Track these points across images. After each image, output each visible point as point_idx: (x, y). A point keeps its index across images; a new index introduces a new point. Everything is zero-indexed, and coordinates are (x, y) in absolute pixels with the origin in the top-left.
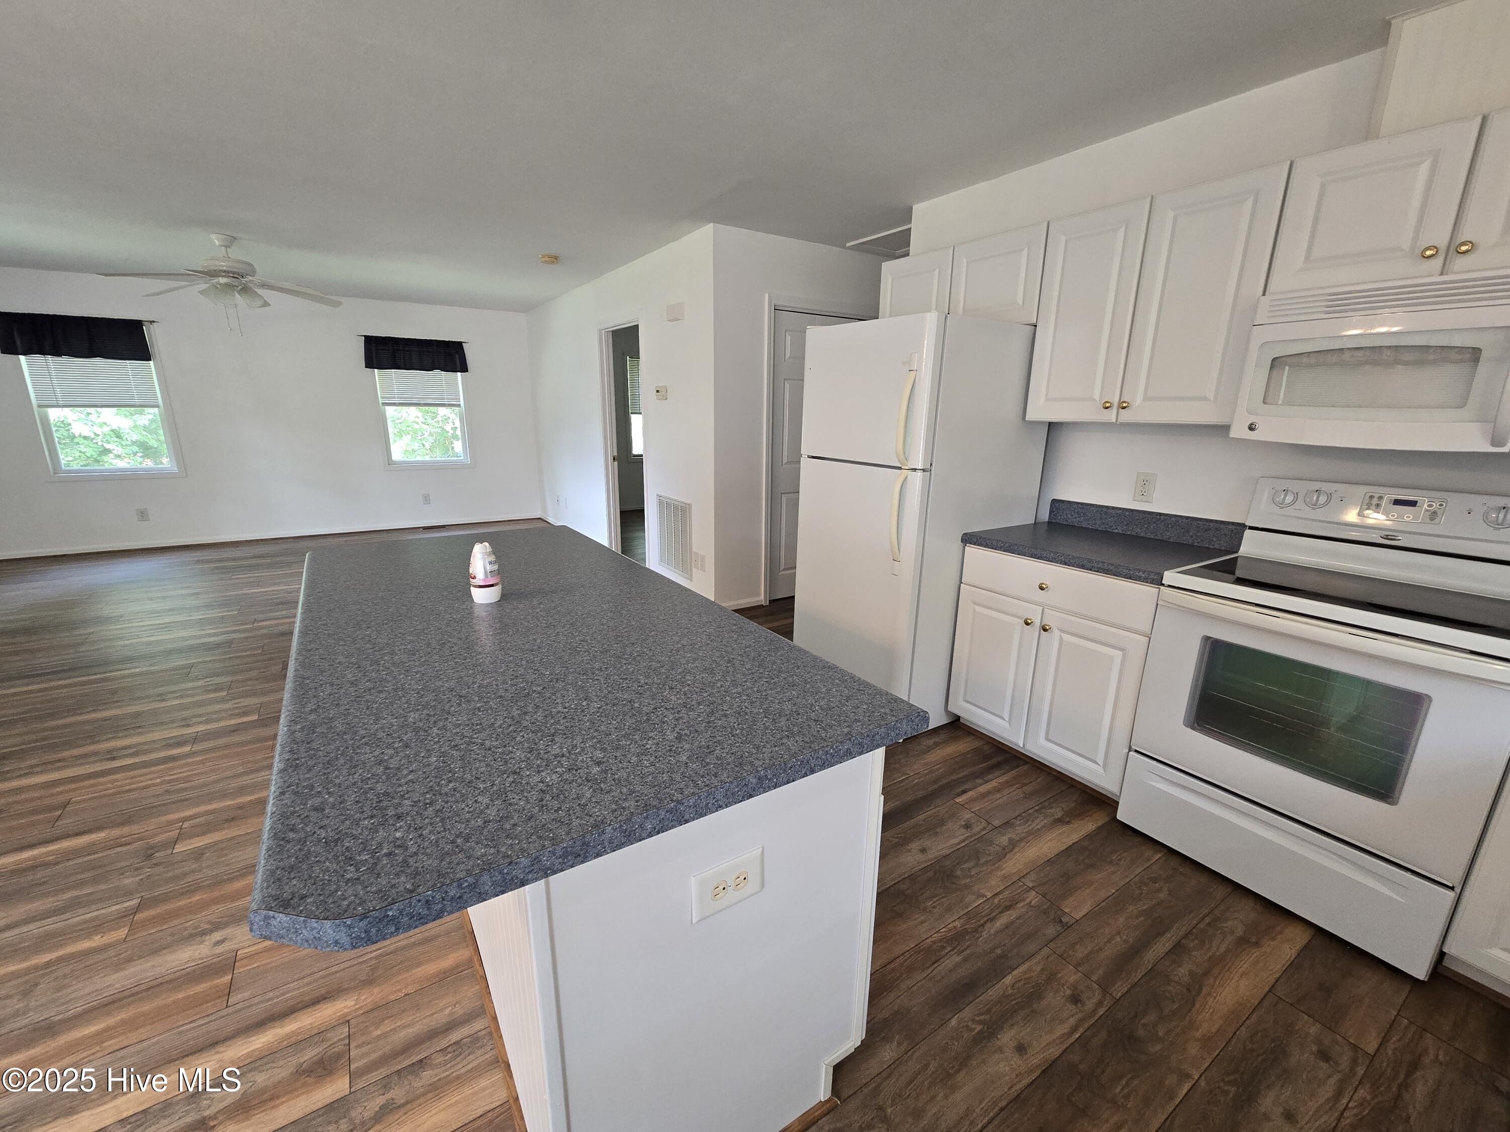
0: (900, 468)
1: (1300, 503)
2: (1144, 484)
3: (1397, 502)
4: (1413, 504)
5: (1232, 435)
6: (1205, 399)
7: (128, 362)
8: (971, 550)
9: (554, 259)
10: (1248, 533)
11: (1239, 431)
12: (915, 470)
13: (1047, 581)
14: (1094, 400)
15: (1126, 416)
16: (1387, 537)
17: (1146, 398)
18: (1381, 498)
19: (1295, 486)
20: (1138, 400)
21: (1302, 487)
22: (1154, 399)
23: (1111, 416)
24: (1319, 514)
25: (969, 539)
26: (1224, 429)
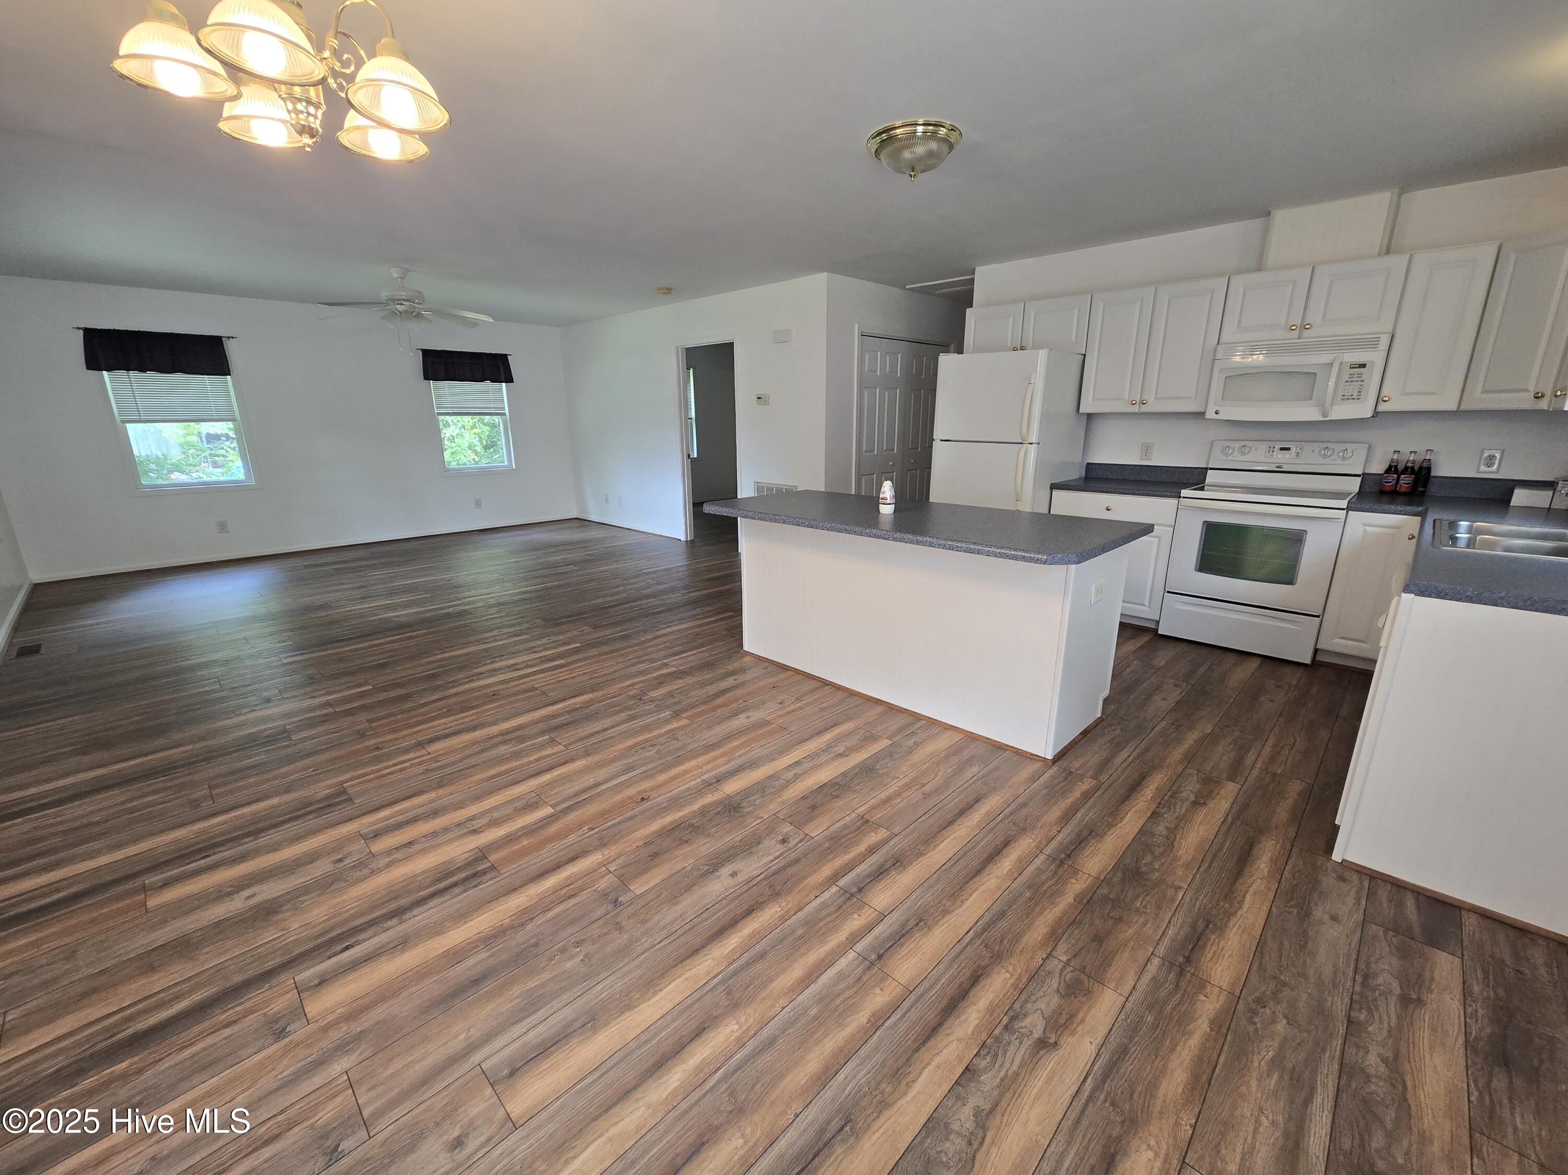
0: (1022, 443)
1: (1236, 453)
2: (1147, 450)
3: (1282, 449)
4: (1288, 449)
5: (1207, 417)
6: (1190, 398)
7: (206, 377)
8: (1055, 492)
9: (669, 290)
10: (1209, 471)
11: (1210, 415)
12: (1031, 444)
13: (1111, 506)
14: (1123, 399)
15: (1145, 409)
16: (1278, 467)
17: (1156, 398)
18: (1274, 447)
19: (1231, 444)
20: (1151, 399)
21: (1237, 445)
22: (1159, 398)
23: (1135, 409)
24: (1246, 458)
25: (1054, 487)
26: (1201, 415)
